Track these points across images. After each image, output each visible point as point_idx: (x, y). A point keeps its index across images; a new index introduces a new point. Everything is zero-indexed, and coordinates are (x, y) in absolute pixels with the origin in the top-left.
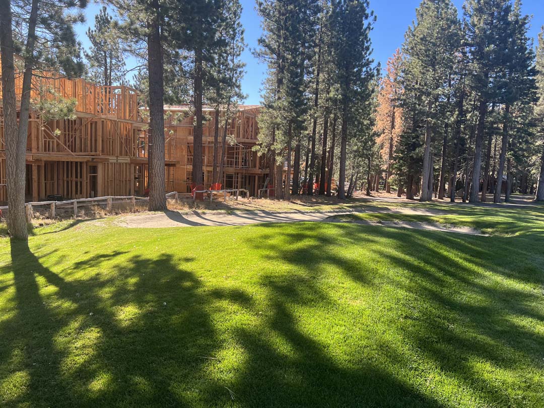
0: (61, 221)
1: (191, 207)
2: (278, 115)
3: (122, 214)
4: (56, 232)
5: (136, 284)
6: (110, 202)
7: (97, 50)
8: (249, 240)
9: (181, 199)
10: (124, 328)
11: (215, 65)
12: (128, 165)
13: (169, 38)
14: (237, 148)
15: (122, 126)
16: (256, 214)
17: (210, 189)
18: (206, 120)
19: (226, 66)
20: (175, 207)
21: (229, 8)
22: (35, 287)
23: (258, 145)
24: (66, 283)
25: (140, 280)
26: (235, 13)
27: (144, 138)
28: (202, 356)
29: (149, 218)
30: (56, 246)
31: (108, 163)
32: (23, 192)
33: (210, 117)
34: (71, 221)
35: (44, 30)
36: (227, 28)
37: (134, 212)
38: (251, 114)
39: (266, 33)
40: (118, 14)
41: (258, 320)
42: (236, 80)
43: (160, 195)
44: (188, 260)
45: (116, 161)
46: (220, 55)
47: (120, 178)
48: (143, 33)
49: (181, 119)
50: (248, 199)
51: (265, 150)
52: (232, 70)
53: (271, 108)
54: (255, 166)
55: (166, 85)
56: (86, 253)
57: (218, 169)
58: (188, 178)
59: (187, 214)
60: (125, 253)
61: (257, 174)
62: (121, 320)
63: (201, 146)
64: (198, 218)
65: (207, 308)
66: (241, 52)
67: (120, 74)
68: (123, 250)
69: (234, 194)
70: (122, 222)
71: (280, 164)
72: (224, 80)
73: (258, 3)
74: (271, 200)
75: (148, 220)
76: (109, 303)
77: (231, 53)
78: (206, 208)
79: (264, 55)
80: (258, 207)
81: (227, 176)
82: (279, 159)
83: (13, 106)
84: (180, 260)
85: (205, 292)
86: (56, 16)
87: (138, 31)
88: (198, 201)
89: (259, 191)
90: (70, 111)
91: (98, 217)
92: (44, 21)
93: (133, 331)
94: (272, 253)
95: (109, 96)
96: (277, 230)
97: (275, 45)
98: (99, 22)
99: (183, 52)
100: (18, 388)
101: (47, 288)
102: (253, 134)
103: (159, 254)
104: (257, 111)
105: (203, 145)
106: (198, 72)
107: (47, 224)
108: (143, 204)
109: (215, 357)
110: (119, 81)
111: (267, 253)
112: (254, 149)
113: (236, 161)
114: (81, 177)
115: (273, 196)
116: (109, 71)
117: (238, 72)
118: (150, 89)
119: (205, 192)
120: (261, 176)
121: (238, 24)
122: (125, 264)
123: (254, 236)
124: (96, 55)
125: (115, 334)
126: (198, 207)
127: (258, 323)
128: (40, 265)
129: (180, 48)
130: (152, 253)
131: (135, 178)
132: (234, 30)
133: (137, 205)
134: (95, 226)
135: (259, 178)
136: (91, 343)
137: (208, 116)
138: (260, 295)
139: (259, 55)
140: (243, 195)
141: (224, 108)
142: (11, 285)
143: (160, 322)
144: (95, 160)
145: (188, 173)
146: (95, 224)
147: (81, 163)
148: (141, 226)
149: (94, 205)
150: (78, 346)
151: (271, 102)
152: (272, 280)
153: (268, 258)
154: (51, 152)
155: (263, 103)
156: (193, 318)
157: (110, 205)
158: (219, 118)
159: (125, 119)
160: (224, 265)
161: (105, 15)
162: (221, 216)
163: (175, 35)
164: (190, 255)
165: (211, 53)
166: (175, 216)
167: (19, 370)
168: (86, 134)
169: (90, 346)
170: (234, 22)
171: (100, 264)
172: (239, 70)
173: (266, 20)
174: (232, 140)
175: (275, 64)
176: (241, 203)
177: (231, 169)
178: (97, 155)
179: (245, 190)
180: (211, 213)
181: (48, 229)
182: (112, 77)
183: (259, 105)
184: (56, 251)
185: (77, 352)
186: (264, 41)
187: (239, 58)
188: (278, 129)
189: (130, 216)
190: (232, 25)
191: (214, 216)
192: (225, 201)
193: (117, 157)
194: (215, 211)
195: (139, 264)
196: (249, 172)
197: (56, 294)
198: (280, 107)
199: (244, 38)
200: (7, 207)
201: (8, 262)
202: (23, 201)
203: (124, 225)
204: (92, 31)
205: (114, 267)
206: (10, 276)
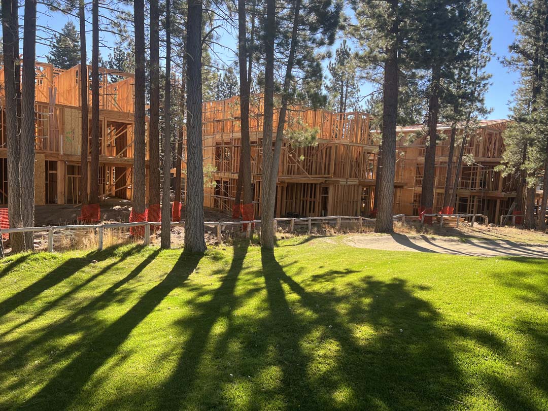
0: (298, 236)
1: (418, 231)
2: (532, 129)
3: (350, 233)
4: (294, 245)
5: (369, 305)
6: (339, 221)
7: (336, 81)
8: (497, 276)
9: (408, 222)
10: (361, 346)
11: (455, 81)
12: (356, 186)
13: (407, 60)
14: (474, 168)
15: (353, 149)
16: (498, 245)
17: (440, 213)
18: (440, 140)
19: (468, 80)
20: (401, 230)
21: (475, 18)
22: (282, 293)
23: (504, 164)
24: (306, 293)
25: (374, 301)
26: (481, 23)
27: (373, 160)
28: (446, 396)
29: (376, 240)
30: (297, 257)
31: (338, 185)
32: (273, 209)
33: (445, 136)
34: (306, 237)
35: (298, 70)
36: (471, 39)
37: (361, 233)
38: (495, 130)
39: (521, 37)
40: (358, 44)
41: (515, 371)
42: (479, 94)
43: (388, 216)
44: (423, 288)
45: (345, 183)
46: (461, 69)
47: (348, 199)
48: (382, 59)
49: (414, 140)
50: (487, 226)
51: (512, 170)
52: (474, 83)
53: (524, 122)
54: (497, 189)
55: (400, 107)
56: (321, 267)
57: (451, 192)
58: (415, 201)
59: (414, 238)
60: (357, 272)
61: (499, 198)
62: (357, 338)
63: (434, 167)
64: (427, 243)
65: (449, 345)
66: (487, 63)
67: (355, 100)
68: (354, 269)
69: (469, 219)
70: (350, 241)
71: (532, 187)
72: (465, 96)
73: (511, 6)
74: (517, 228)
75: (374, 242)
76: (346, 319)
77: (474, 65)
78: (435, 234)
79: (516, 63)
80: (500, 236)
81: (460, 199)
82: (531, 181)
83: (270, 136)
84: (414, 287)
85: (445, 326)
86: (308, 57)
87: (376, 58)
88: (426, 225)
89: (502, 217)
90: (313, 138)
91: (329, 235)
92: (299, 62)
93: (370, 352)
94: (530, 295)
95: (344, 121)
96: (535, 267)
97: (531, 50)
98: (339, 54)
99: (421, 72)
100: (274, 380)
101: (291, 295)
102: (496, 152)
103: (391, 278)
104: (503, 126)
105: (435, 166)
106: (435, 90)
107: (287, 238)
108: (369, 225)
109: (462, 401)
110: (352, 107)
111: (524, 293)
112: (496, 169)
113: (472, 183)
114: (314, 197)
115: (521, 224)
116: (344, 99)
117: (481, 85)
118: (384, 112)
119: (434, 216)
120: (505, 199)
121: (485, 33)
122: (357, 283)
123: (503, 271)
124: (334, 86)
125: (353, 350)
126: (427, 232)
127: (515, 375)
128: (284, 274)
129: (417, 67)
130: (384, 275)
131: (362, 199)
132: (479, 40)
133: (363, 225)
134: (327, 243)
135: (502, 202)
136: (332, 354)
137: (443, 135)
138: (517, 342)
139: (510, 63)
140: (481, 221)
141: (462, 125)
142: (264, 288)
143: (398, 348)
144: (327, 182)
145: (416, 195)
146: (327, 241)
147: (315, 184)
148: (369, 246)
149: (324, 224)
150: (321, 354)
151: (523, 114)
152: (532, 326)
153: (525, 299)
154: (292, 175)
155: (513, 116)
156: (434, 352)
157: (339, 224)
158: (456, 137)
159: (356, 143)
160: (466, 300)
161: (344, 47)
162: (453, 243)
163: (414, 56)
164: (425, 284)
165: (451, 69)
166: (402, 240)
167: (274, 365)
168: (322, 159)
169: (330, 357)
170: (480, 31)
171: (334, 280)
172: (483, 82)
173: (521, 23)
174: (469, 159)
175: (530, 70)
176: (477, 230)
177: (466, 191)
178: (329, 178)
179: (483, 216)
180: (442, 240)
181: (288, 242)
182: (347, 104)
183: (506, 119)
184: (296, 262)
185: (320, 360)
186: (518, 46)
187: (483, 70)
188: (531, 145)
189: (357, 236)
190: (477, 35)
191: (445, 243)
192: (457, 227)
193: (347, 179)
194: (446, 238)
195: (372, 286)
196: (488, 195)
197: (299, 301)
198: (535, 120)
199: (491, 47)
200: (260, 221)
201: (260, 267)
202: (272, 217)
203: (352, 244)
204: (333, 64)
205: (348, 284)
206: (262, 280)
